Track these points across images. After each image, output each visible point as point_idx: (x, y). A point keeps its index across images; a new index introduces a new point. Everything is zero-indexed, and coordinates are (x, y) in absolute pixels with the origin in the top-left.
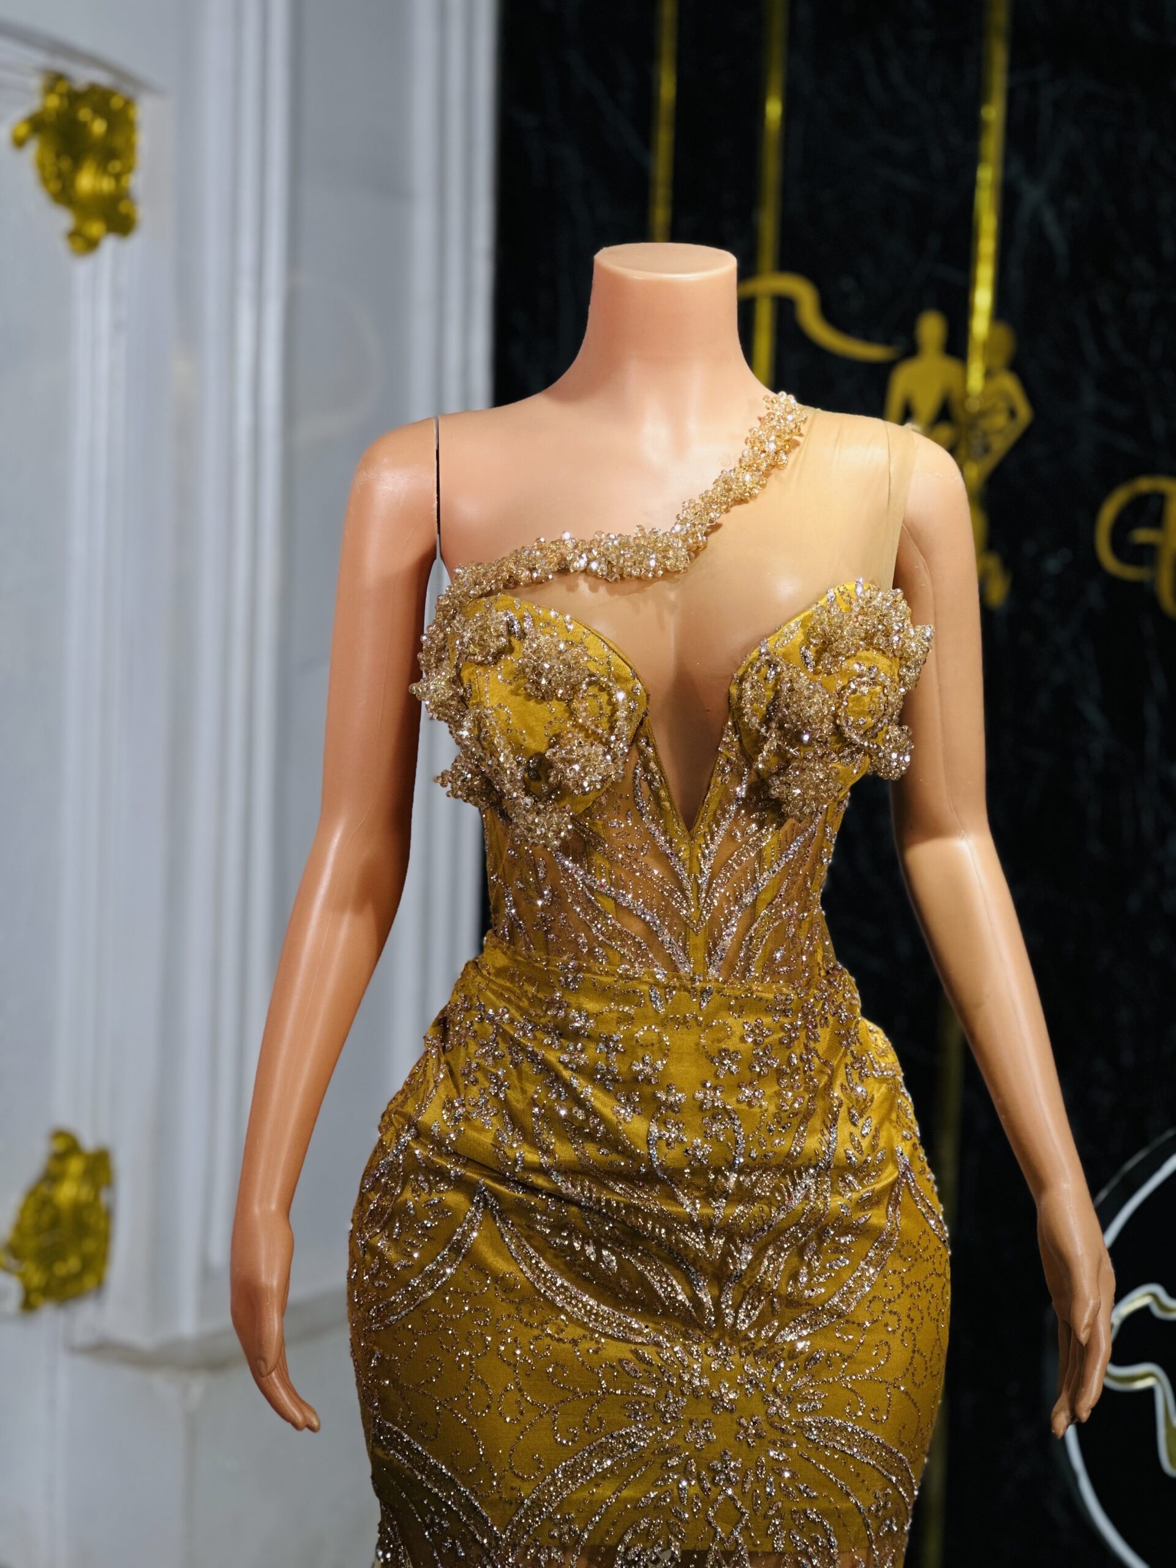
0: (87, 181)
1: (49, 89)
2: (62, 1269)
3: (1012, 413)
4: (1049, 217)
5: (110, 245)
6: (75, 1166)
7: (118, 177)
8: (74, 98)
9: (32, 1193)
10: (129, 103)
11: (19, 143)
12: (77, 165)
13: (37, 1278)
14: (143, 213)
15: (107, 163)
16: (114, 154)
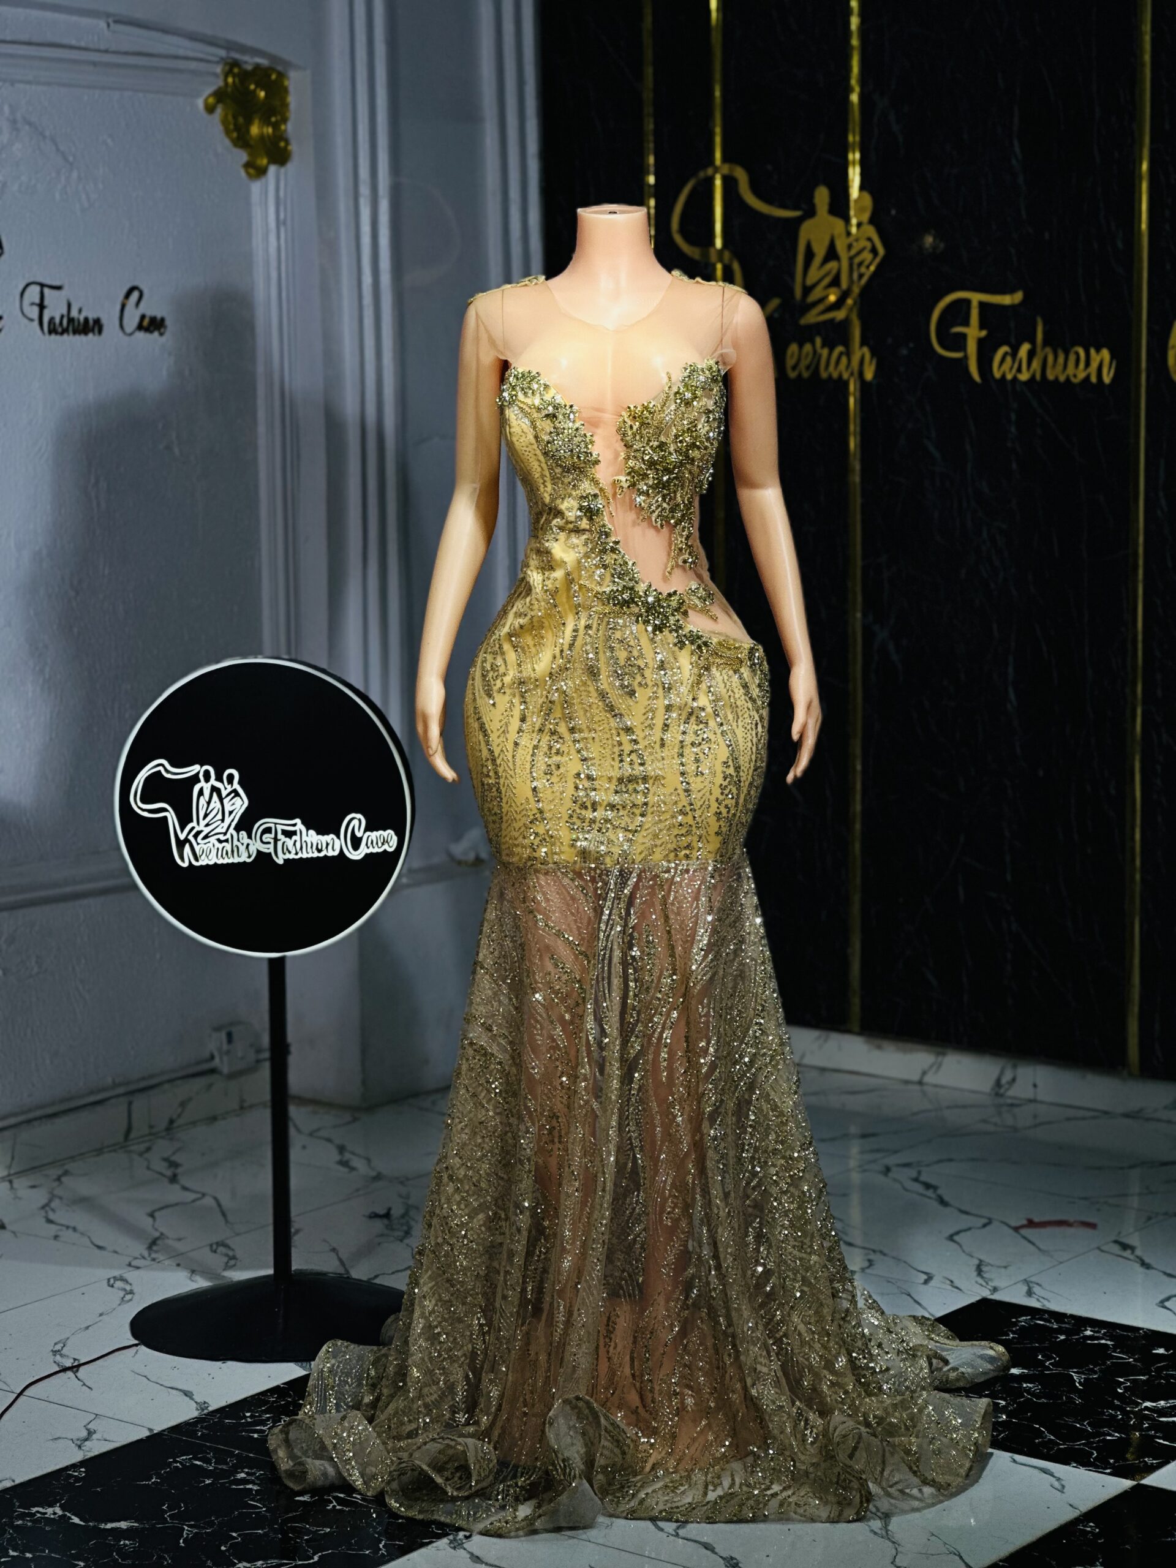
1: (228, 73)
3: (874, 251)
4: (892, 117)
5: (272, 169)
7: (276, 126)
8: (245, 76)
11: (210, 110)
12: (249, 122)
14: (293, 147)
15: (269, 118)
16: (273, 111)
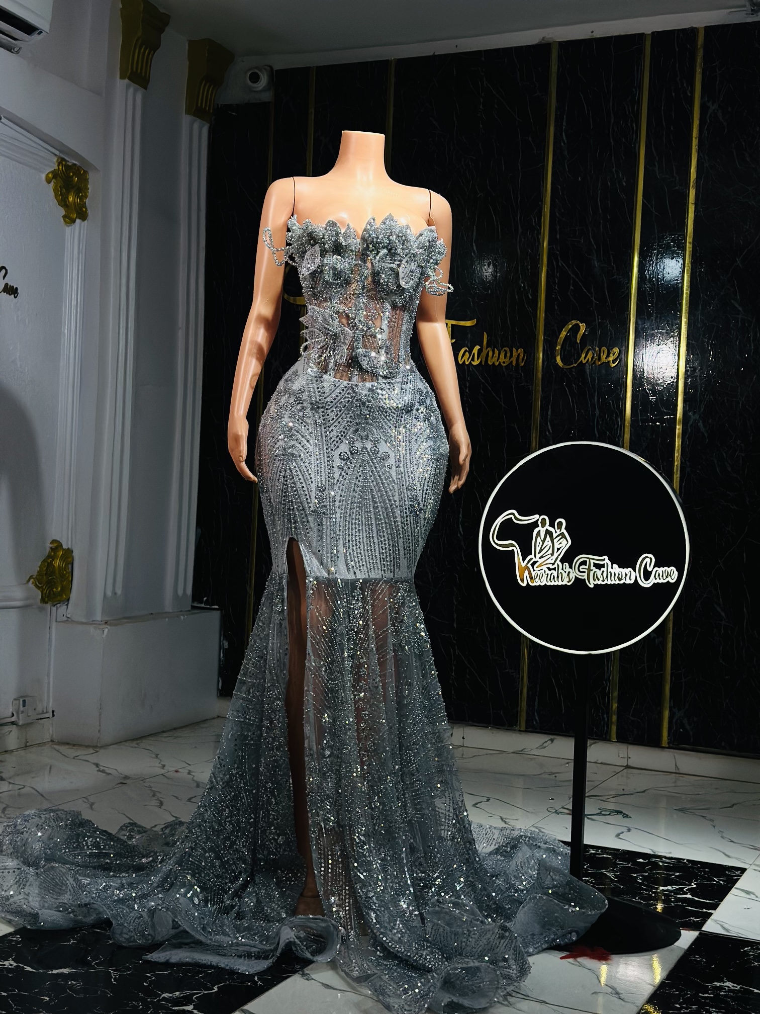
0: (71, 199)
1: (60, 163)
2: (54, 590)
5: (78, 221)
6: (60, 553)
8: (68, 168)
9: (44, 561)
10: (86, 172)
11: (49, 181)
12: (68, 192)
13: (47, 592)
14: (89, 211)
15: (78, 193)
16: (81, 190)
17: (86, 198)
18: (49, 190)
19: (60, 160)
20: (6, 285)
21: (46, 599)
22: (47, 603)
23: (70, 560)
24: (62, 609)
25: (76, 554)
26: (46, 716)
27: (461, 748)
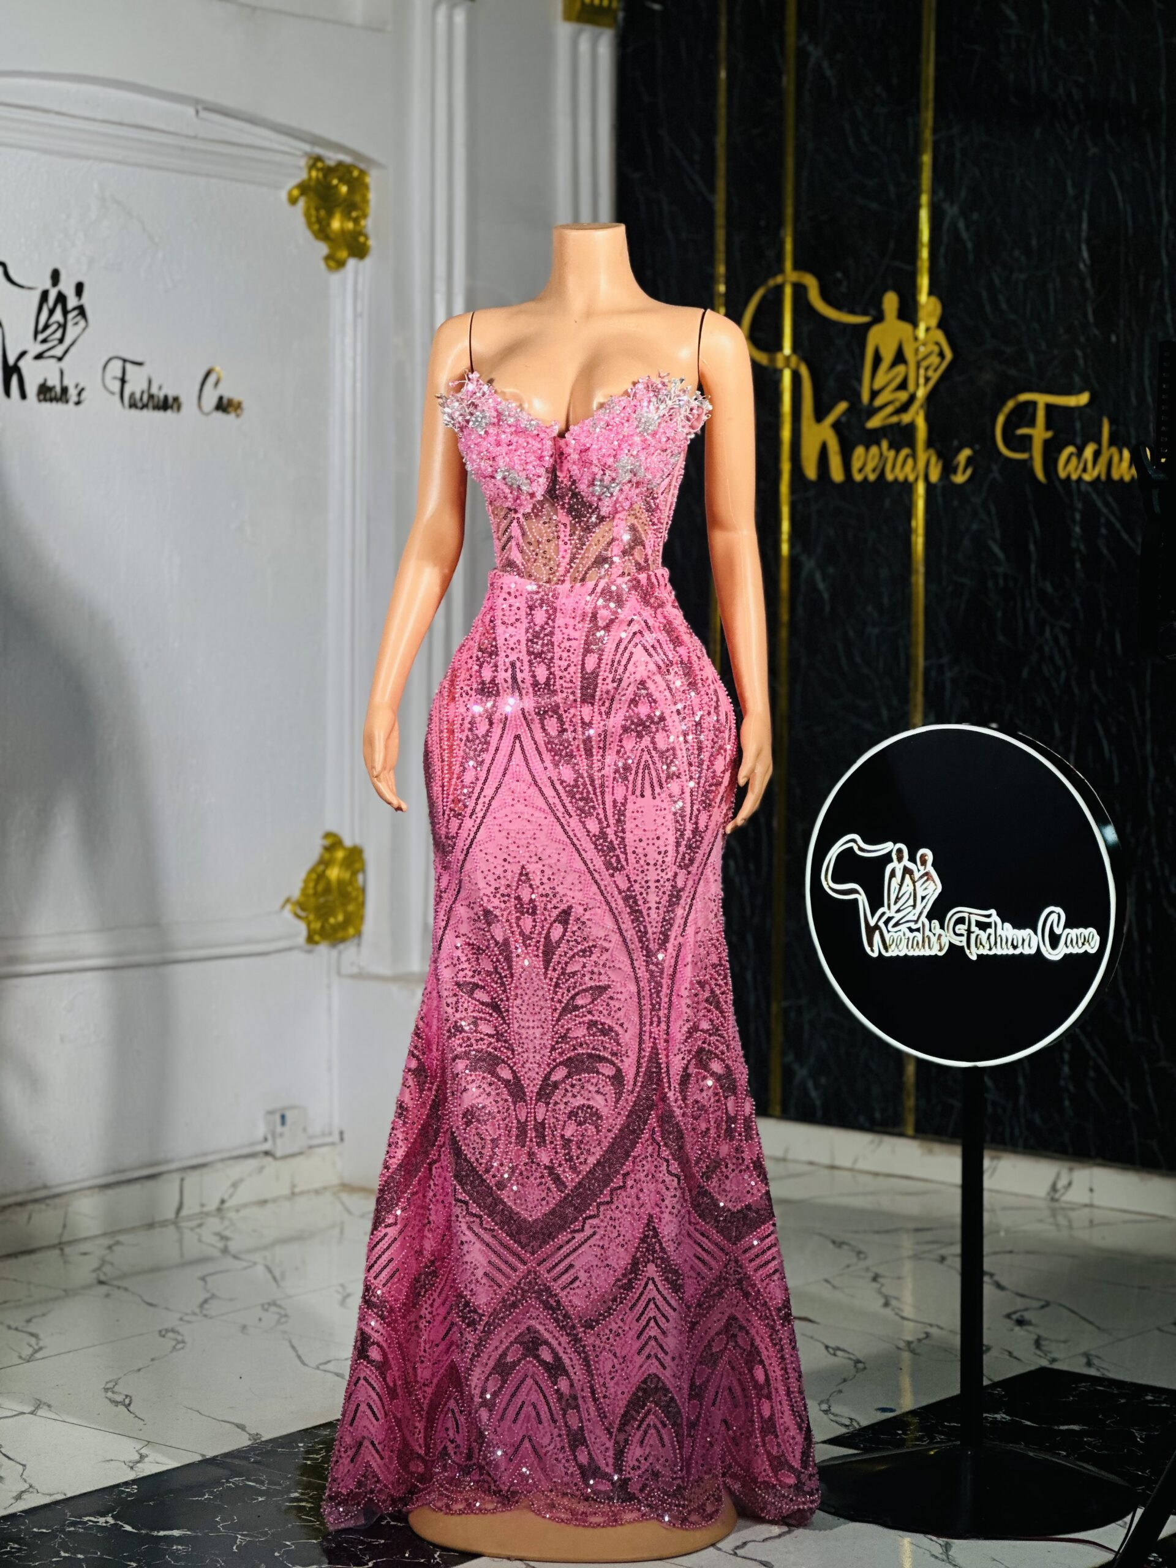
0: (336, 224)
1: (312, 167)
2: (332, 920)
3: (941, 355)
4: (961, 225)
5: (352, 263)
6: (340, 854)
7: (356, 221)
8: (328, 171)
9: (313, 870)
10: (362, 173)
11: (293, 201)
12: (330, 214)
13: (317, 925)
14: (371, 242)
15: (350, 212)
16: (354, 207)
17: (365, 216)
18: (297, 216)
19: (311, 162)
20: (221, 398)
21: (317, 938)
22: (317, 943)
23: (357, 866)
24: (349, 953)
25: (370, 856)
26: (328, 1140)
27: (1087, 1210)
